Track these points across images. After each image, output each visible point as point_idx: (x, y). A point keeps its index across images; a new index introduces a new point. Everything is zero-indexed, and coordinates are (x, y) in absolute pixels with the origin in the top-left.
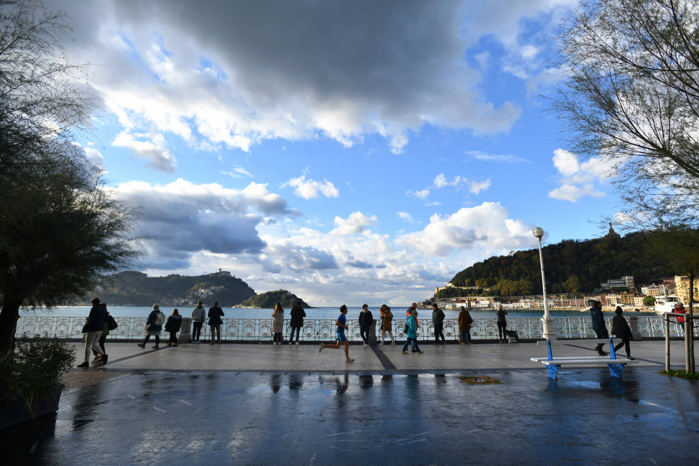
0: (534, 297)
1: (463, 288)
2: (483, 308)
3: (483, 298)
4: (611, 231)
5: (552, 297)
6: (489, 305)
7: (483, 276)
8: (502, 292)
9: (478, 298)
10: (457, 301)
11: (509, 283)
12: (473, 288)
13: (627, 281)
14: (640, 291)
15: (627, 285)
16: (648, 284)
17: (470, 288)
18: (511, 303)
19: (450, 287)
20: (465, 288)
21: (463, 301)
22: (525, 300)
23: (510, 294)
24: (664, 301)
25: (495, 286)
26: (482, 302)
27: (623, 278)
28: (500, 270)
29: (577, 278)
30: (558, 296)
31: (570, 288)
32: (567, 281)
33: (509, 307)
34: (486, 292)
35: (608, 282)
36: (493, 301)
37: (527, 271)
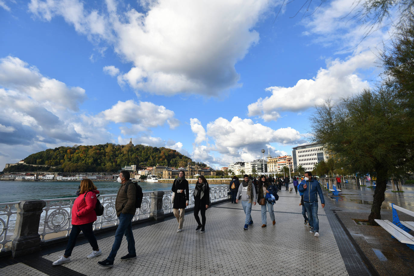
0: (85, 174)
1: (34, 166)
2: (48, 180)
3: (50, 173)
4: (131, 143)
5: (96, 174)
6: (54, 178)
7: (52, 158)
8: (65, 170)
9: (45, 173)
10: (27, 175)
11: (71, 164)
12: (43, 166)
13: (133, 168)
14: (138, 172)
15: (133, 169)
16: (141, 169)
17: (39, 166)
18: (70, 177)
19: (22, 164)
20: (36, 166)
21: (33, 175)
22: (79, 175)
23: (70, 171)
24: (151, 177)
25: (60, 165)
26: (48, 176)
27: (132, 166)
28: (66, 155)
29: (111, 164)
30: (99, 173)
31: (106, 170)
32: (106, 166)
33: (68, 179)
34: (53, 169)
35: (125, 167)
36: (57, 175)
37: (83, 158)
